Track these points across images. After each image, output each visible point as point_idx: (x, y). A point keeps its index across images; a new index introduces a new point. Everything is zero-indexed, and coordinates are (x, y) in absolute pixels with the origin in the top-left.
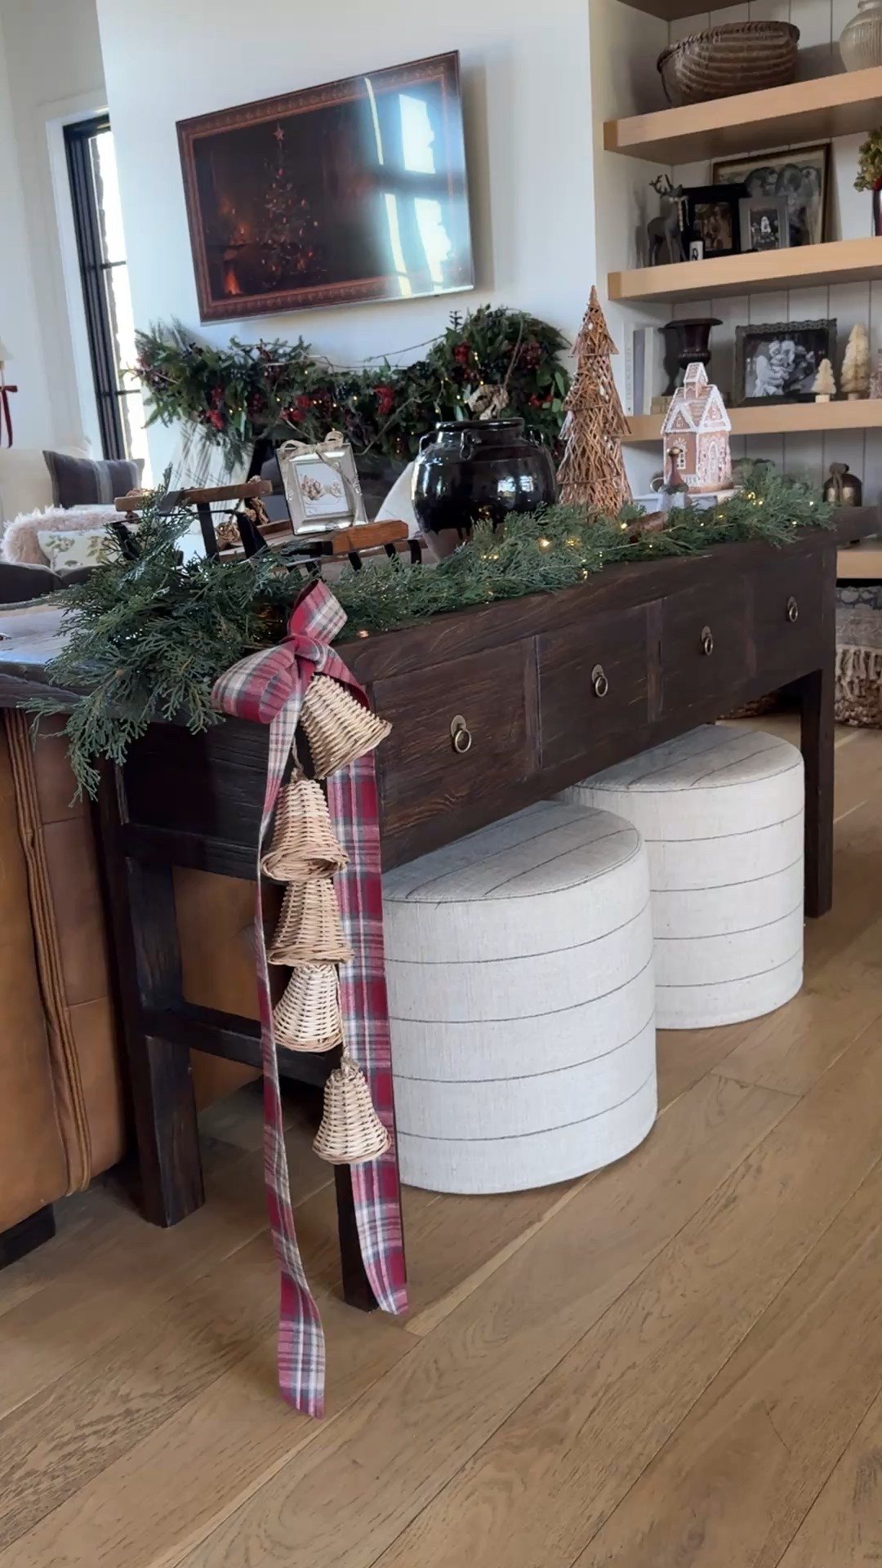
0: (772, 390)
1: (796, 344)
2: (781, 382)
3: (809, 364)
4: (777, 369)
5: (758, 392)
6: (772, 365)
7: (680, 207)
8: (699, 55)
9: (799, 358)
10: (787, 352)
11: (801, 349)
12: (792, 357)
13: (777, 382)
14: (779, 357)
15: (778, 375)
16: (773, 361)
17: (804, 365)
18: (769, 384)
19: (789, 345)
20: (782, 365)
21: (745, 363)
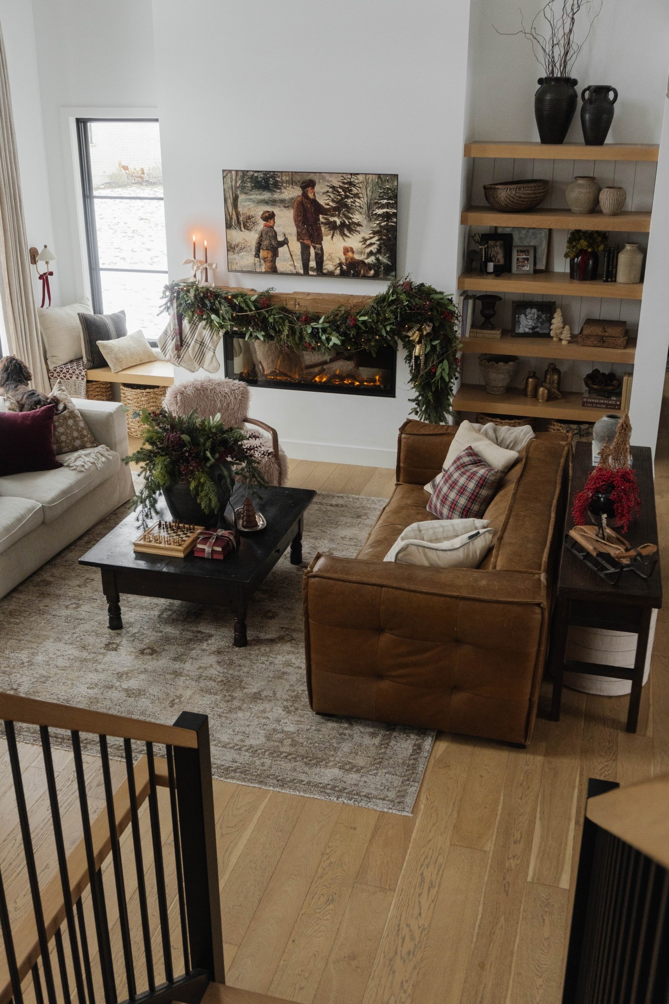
0: (527, 330)
1: (538, 311)
2: (531, 327)
3: (543, 320)
4: (529, 321)
5: (521, 331)
6: (527, 319)
7: (484, 250)
8: (515, 195)
9: (539, 317)
10: (534, 314)
11: (540, 313)
12: (536, 316)
13: (529, 327)
14: (530, 315)
15: (530, 324)
16: (528, 317)
17: (541, 320)
18: (526, 327)
19: (534, 311)
20: (531, 319)
21: (515, 317)
